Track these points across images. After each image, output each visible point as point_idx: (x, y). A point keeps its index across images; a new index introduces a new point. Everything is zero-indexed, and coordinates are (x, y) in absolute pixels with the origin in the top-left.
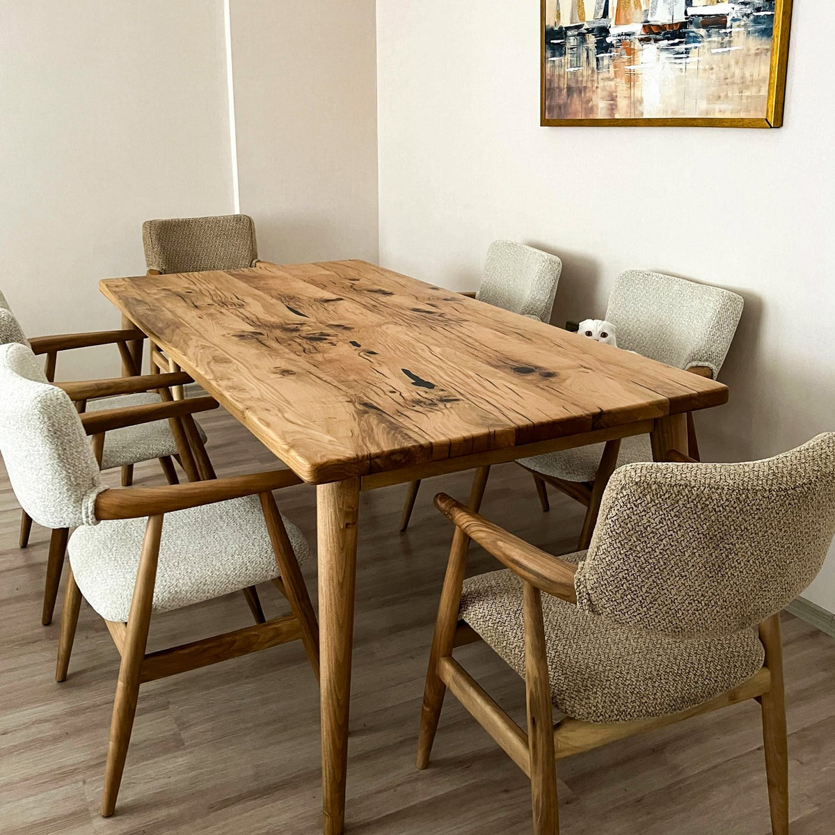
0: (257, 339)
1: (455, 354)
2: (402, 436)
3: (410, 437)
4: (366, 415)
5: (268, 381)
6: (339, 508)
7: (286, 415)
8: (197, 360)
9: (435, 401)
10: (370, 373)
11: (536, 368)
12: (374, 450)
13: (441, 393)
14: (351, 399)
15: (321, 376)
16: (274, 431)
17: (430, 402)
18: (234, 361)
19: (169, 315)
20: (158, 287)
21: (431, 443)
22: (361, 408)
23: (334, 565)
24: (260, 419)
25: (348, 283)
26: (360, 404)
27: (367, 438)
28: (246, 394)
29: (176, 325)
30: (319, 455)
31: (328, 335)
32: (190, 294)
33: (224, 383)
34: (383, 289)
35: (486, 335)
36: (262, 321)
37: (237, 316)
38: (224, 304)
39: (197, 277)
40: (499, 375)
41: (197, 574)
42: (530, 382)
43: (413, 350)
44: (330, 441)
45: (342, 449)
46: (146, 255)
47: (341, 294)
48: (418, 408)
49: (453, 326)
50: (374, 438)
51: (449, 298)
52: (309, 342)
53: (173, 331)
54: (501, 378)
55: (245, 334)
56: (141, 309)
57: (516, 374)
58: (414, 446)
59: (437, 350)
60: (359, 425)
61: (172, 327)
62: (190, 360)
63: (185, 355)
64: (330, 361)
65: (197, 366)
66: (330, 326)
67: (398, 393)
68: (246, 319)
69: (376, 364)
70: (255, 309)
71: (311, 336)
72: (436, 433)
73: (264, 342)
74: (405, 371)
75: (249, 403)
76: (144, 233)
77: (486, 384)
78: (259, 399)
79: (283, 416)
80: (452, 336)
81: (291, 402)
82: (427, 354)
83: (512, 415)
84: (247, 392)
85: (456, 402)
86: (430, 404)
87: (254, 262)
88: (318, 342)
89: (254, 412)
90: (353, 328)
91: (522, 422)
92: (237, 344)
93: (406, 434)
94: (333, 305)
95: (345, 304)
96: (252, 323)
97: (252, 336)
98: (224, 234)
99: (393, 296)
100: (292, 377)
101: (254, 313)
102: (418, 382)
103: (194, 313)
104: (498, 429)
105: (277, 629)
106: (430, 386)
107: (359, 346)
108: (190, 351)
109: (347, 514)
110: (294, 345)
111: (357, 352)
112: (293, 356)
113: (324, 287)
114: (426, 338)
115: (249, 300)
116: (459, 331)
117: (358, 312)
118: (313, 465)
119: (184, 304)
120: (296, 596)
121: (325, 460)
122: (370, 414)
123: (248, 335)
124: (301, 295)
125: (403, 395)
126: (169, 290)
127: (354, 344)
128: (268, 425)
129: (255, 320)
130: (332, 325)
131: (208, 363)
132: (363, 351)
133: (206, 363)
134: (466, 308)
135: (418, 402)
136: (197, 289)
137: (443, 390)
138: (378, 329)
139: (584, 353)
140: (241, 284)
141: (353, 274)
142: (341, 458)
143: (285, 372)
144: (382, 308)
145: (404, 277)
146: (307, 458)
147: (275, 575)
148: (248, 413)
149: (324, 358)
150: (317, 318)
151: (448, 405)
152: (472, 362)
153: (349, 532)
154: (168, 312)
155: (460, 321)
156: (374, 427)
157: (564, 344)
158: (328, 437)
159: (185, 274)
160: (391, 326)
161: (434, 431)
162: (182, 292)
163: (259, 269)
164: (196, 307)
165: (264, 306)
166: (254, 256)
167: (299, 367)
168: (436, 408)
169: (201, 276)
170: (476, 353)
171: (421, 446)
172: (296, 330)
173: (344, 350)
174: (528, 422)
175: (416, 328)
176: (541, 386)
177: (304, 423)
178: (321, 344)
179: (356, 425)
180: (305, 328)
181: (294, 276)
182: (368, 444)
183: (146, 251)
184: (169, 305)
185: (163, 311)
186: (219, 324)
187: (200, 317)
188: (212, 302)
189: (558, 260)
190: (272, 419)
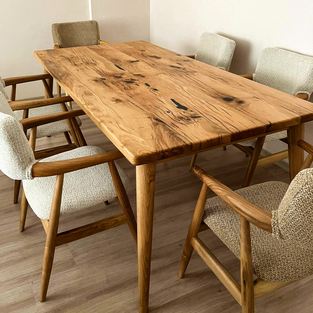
0: (103, 82)
1: (194, 90)
2: (177, 139)
3: (181, 140)
4: (158, 126)
5: (110, 106)
6: (147, 173)
7: (120, 125)
8: (77, 94)
9: (189, 117)
10: (157, 101)
11: (234, 98)
12: (165, 148)
13: (191, 113)
14: (150, 117)
15: (134, 103)
16: (115, 135)
17: (187, 118)
18: (94, 94)
19: (64, 69)
20: (59, 55)
21: (191, 143)
22: (155, 121)
23: (145, 199)
24: (108, 128)
25: (141, 52)
26: (154, 119)
27: (160, 139)
28: (100, 113)
29: (67, 74)
30: (138, 151)
31: (135, 80)
32: (73, 58)
33: (90, 107)
34: (156, 55)
35: (206, 80)
36: (105, 72)
37: (93, 69)
38: (87, 63)
39: (76, 50)
40: (217, 102)
41: (80, 197)
42: (232, 106)
43: (174, 88)
44: (142, 141)
45: (148, 146)
46: (54, 38)
47: (138, 58)
48: (181, 121)
49: (190, 75)
50: (163, 140)
51: (186, 60)
52: (126, 84)
53: (66, 78)
54: (218, 104)
55: (98, 79)
56: (52, 66)
57: (225, 102)
58: (184, 145)
59: (185, 88)
60: (155, 131)
61: (66, 75)
62: (74, 94)
63: (71, 91)
64: (137, 94)
65: (77, 97)
66: (135, 75)
67: (171, 113)
68: (98, 71)
69: (159, 96)
70: (101, 66)
71: (127, 80)
72: (193, 137)
73: (107, 84)
74: (173, 100)
75: (102, 118)
76: (52, 29)
77: (212, 107)
78: (106, 116)
79: (119, 126)
80: (191, 80)
81: (122, 117)
82: (181, 90)
83: (228, 126)
84: (101, 112)
85: (199, 118)
86: (187, 119)
87: (98, 41)
88: (131, 84)
89: (105, 124)
90: (146, 76)
91: (234, 130)
92: (95, 85)
93: (178, 137)
94: (135, 64)
95: (140, 64)
96: (100, 74)
97: (101, 80)
98: (86, 29)
99: (161, 59)
100: (121, 103)
101: (101, 68)
102: (180, 106)
103: (75, 68)
104: (223, 135)
105: (116, 220)
106: (185, 108)
107: (149, 86)
108: (74, 88)
109: (150, 176)
110: (120, 85)
111: (149, 89)
112: (120, 91)
113: (130, 54)
114: (179, 82)
115: (98, 61)
116: (193, 78)
117: (146, 67)
118: (136, 157)
119: (71, 64)
120: (125, 206)
121: (141, 154)
122: (159, 125)
123: (99, 80)
124: (121, 58)
125: (173, 114)
126: (64, 56)
127: (147, 85)
128: (112, 131)
129: (101, 72)
130: (136, 75)
131: (83, 95)
132: (152, 89)
133: (81, 95)
134: (195, 65)
135: (181, 118)
136: (75, 56)
137: (192, 111)
138: (156, 76)
139: (254, 90)
140: (94, 53)
141: (142, 48)
142: (149, 152)
143: (118, 101)
144: (157, 66)
145: (164, 49)
146: (133, 152)
147: (115, 196)
148: (102, 124)
149: (135, 93)
150: (129, 71)
151: (196, 120)
152: (203, 94)
153: (152, 184)
154: (63, 68)
155: (193, 72)
156: (162, 133)
157: (244, 85)
158: (141, 140)
159: (70, 48)
160: (163, 75)
161: (192, 136)
162: (69, 57)
163: (101, 46)
164: (75, 65)
165: (105, 65)
166: (98, 38)
167: (124, 98)
168: (191, 122)
169: (77, 49)
170: (204, 90)
171: (187, 145)
172: (120, 77)
173: (142, 88)
174: (237, 131)
175: (173, 76)
176: (238, 108)
177: (129, 130)
178: (132, 85)
179: (154, 132)
180: (124, 76)
181: (117, 49)
182: (161, 144)
183: (53, 37)
184: (64, 64)
185: (61, 67)
186: (86, 74)
187: (77, 70)
188: (82, 62)
189: (234, 42)
190: (114, 128)
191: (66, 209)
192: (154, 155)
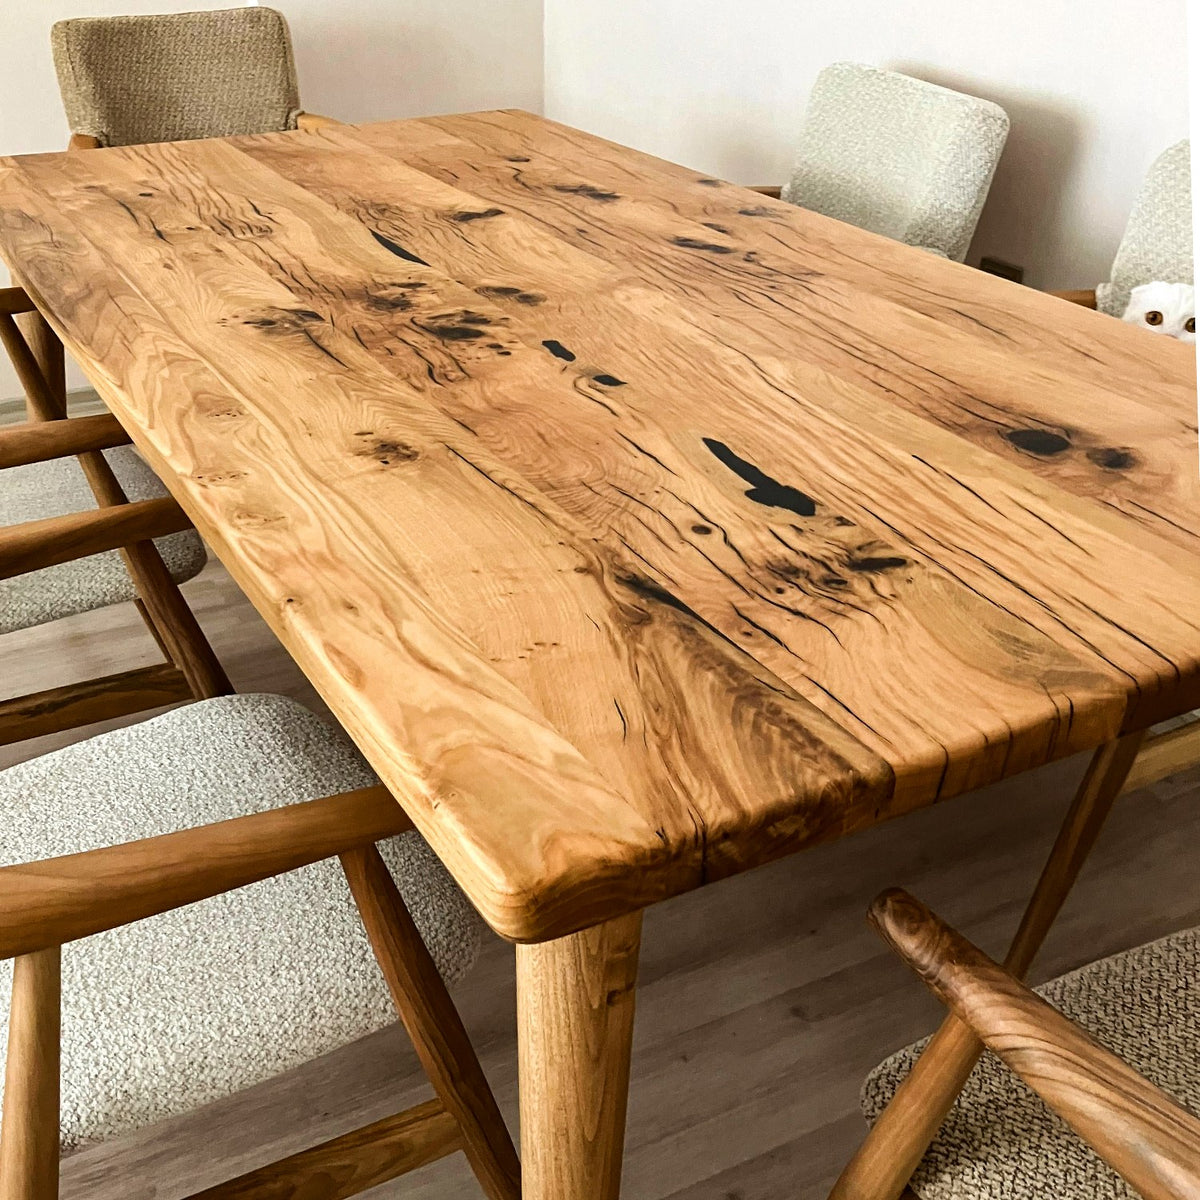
0: (306, 332)
1: (830, 383)
2: (785, 735)
3: (815, 742)
4: (647, 632)
5: (342, 486)
6: (588, 956)
7: (409, 630)
8: (150, 402)
9: (835, 566)
10: (621, 454)
11: (1070, 431)
12: (716, 813)
13: (843, 533)
14: (590, 563)
15: (487, 464)
16: (375, 699)
17: (823, 571)
18: (250, 407)
19: (95, 260)
20: (76, 180)
21: (889, 769)
22: (625, 596)
23: (572, 1101)
24: (331, 649)
25: (506, 168)
26: (619, 580)
27: (675, 741)
28: (283, 536)
29: (108, 289)
30: (535, 839)
31: (486, 322)
32: (149, 199)
33: (223, 491)
34: (590, 183)
35: (882, 318)
36: (315, 276)
37: (256, 260)
38: (225, 226)
39: (168, 157)
40: (982, 462)
41: (180, 1038)
42: (1072, 485)
43: (714, 371)
44: (559, 758)
45: (600, 799)
46: (65, 100)
47: (496, 197)
48: (791, 597)
49: (791, 290)
50: (698, 749)
51: (751, 208)
52: (439, 344)
53: (99, 308)
54: (990, 471)
55: (276, 317)
56: (31, 242)
57: (1024, 457)
58: (839, 786)
59: (779, 370)
60: (635, 671)
61: (99, 294)
62: (135, 406)
63: (121, 387)
64: (502, 410)
65: (151, 427)
66: (485, 290)
67: (717, 536)
68: (278, 269)
69: (630, 422)
70: (299, 241)
71: (442, 322)
72: (890, 716)
73: (325, 343)
74: (718, 449)
75: (300, 577)
77: (959, 495)
78: (321, 558)
79: (400, 638)
80: (800, 322)
81: (417, 569)
82: (753, 384)
83: (1096, 631)
84: (286, 528)
85: (899, 571)
86: (827, 582)
87: (293, 115)
88: (463, 344)
89: (310, 615)
90: (545, 300)
91: (1141, 665)
92: (257, 350)
93: (791, 721)
94: (483, 229)
95: (510, 228)
96: (294, 284)
97: (293, 323)
98: (227, 53)
99: (619, 203)
100: (410, 470)
101: (296, 253)
102: (766, 491)
103: (154, 252)
104: (1081, 696)
105: (399, 1145)
106: (803, 505)
107: (570, 357)
108: (136, 375)
109: (610, 969)
110: (403, 351)
111: (569, 378)
112: (402, 391)
113: (452, 179)
114: (736, 330)
115: (282, 215)
116: (810, 307)
117: (544, 248)
118: (522, 892)
119: (135, 229)
120: (446, 1074)
121: (559, 867)
122: (657, 626)
123: (284, 318)
124: (402, 199)
125: (738, 543)
126: (102, 190)
127: (555, 348)
128: (358, 677)
129: (299, 272)
130: (488, 288)
131: (182, 415)
132: (584, 373)
133: (174, 414)
134: (803, 236)
135: (787, 573)
136: (165, 187)
137: (843, 522)
138: (605, 298)
140: (265, 173)
141: (513, 145)
142: (614, 852)
143: (390, 451)
144: (604, 239)
145: (628, 152)
146: (500, 851)
147: (388, 1019)
148: (295, 620)
149: (488, 401)
150: (448, 267)
151: (883, 583)
152: (886, 412)
153: (616, 1012)
154: (93, 250)
155: (804, 276)
156: (683, 684)
157: (1097, 350)
158: (547, 742)
159: (140, 148)
160: (639, 291)
161: (881, 708)
162: (131, 194)
163: (305, 137)
164: (159, 234)
165: (319, 232)
166: (291, 100)
167: (425, 431)
168: (852, 599)
169: (175, 152)
170: (881, 377)
171: (860, 784)
172: (402, 304)
173: (532, 368)
174: (1159, 666)
175: (696, 294)
176: (1114, 501)
177: (468, 669)
178: (472, 351)
179: (626, 678)
180: (423, 298)
181: (381, 150)
182: (687, 777)
183: (64, 91)
184: (98, 231)
185: (79, 247)
186: (213, 285)
187: (167, 266)
188: (195, 222)
189: (999, 111)
190: (369, 649)
191: (101, 1118)
192: (645, 869)
